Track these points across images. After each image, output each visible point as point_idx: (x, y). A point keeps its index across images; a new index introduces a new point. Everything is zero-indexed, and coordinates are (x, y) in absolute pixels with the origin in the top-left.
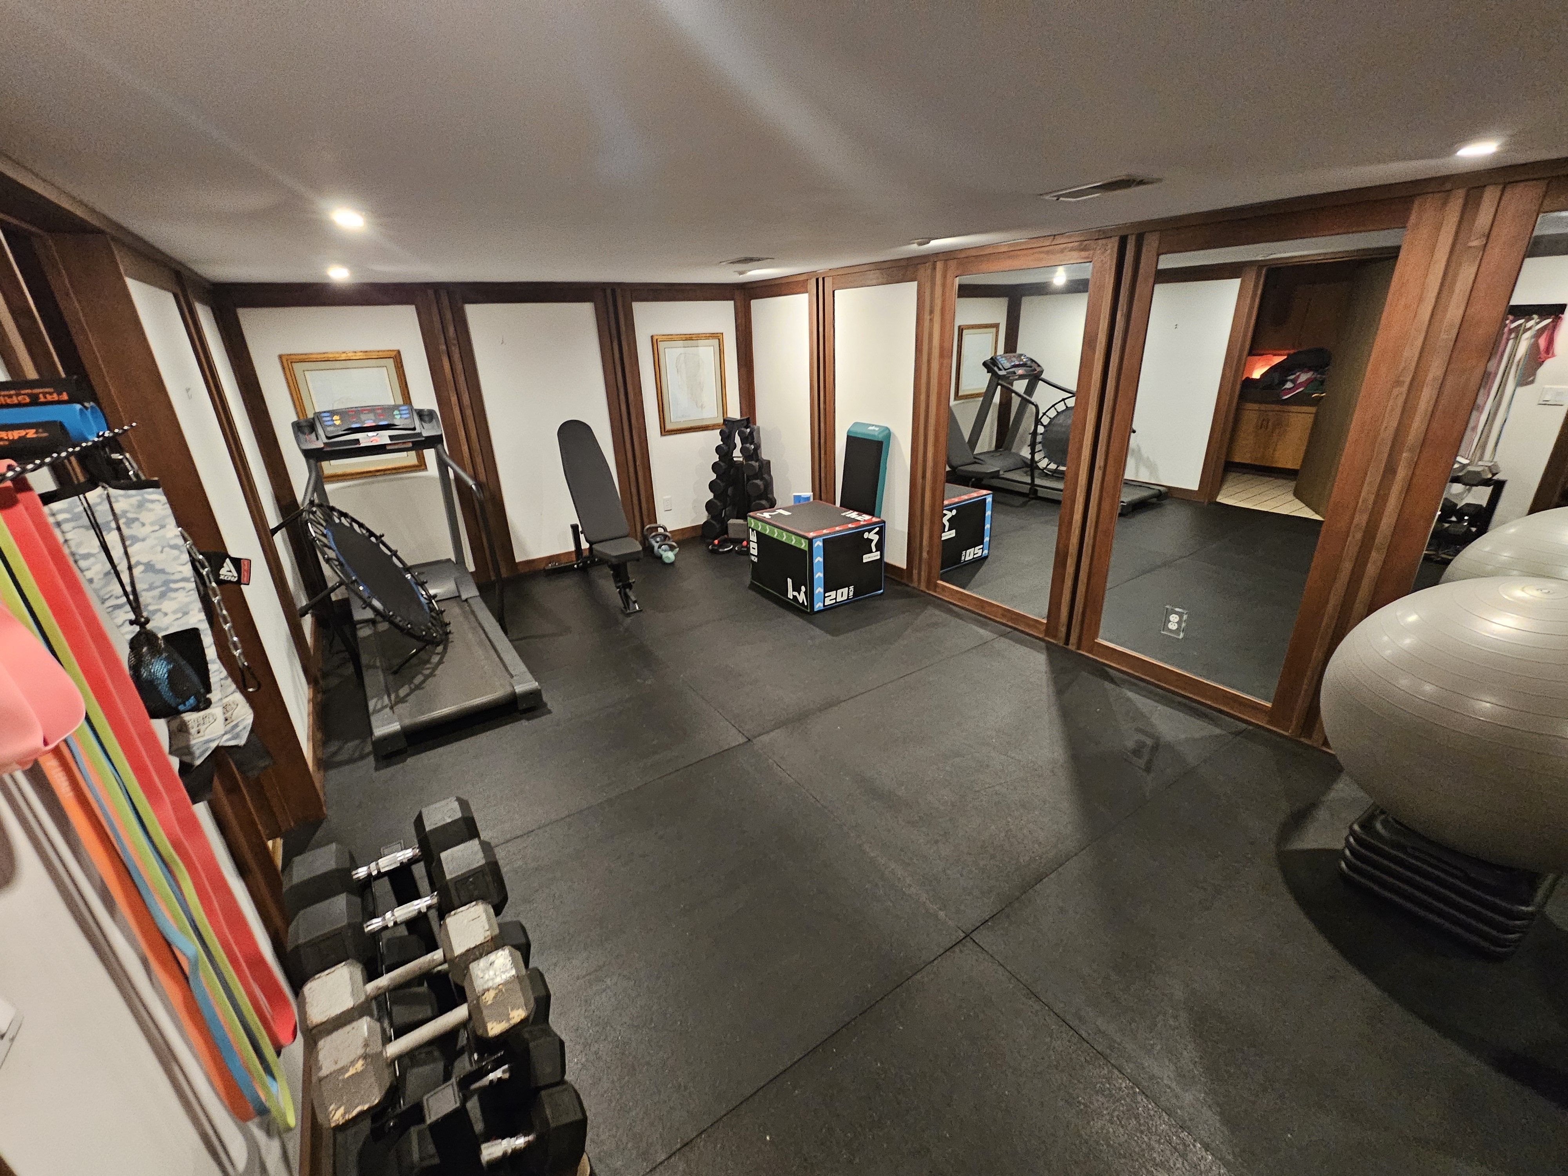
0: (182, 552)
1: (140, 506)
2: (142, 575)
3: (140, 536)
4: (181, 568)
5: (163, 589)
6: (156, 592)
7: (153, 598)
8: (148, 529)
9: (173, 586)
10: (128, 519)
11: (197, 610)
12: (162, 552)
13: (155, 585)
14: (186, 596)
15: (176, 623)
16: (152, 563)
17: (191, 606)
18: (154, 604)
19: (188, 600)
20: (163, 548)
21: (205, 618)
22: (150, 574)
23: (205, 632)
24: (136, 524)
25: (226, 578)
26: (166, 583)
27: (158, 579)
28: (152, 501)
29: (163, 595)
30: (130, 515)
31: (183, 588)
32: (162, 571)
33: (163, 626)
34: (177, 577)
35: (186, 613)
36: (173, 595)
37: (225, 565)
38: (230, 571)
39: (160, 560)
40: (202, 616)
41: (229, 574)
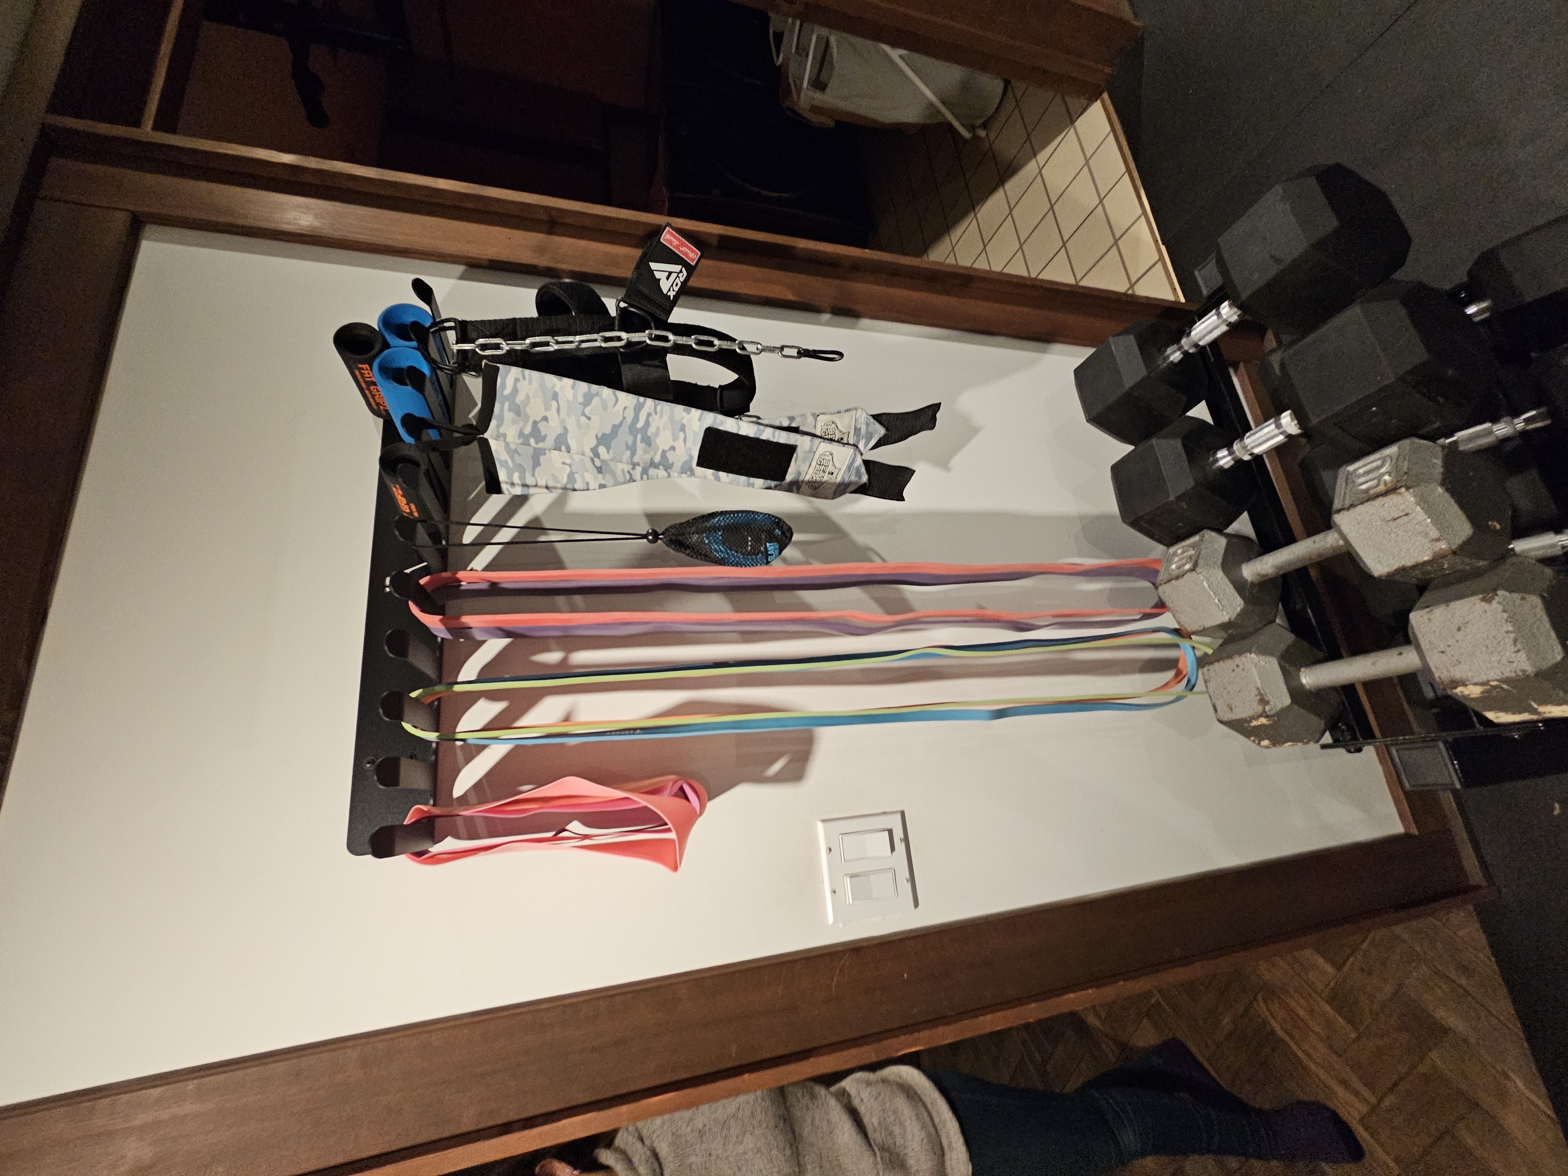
0: (597, 394)
1: (518, 411)
2: (611, 452)
3: (559, 431)
4: (620, 407)
5: (639, 436)
6: (640, 446)
7: (645, 452)
8: (552, 415)
9: (640, 425)
10: (531, 435)
11: (684, 414)
12: (589, 418)
13: (630, 443)
14: (661, 417)
15: (689, 444)
16: (599, 436)
17: (678, 418)
18: (655, 454)
19: (665, 418)
20: (584, 414)
21: (699, 411)
22: (614, 443)
23: (718, 422)
24: (542, 426)
25: (676, 289)
26: (633, 430)
27: (624, 437)
28: (515, 390)
29: (648, 441)
30: (528, 430)
31: (649, 415)
32: (616, 428)
33: (686, 458)
34: (630, 415)
35: (683, 428)
36: (651, 431)
37: (658, 275)
38: (670, 273)
39: (600, 425)
40: (695, 413)
41: (674, 276)
